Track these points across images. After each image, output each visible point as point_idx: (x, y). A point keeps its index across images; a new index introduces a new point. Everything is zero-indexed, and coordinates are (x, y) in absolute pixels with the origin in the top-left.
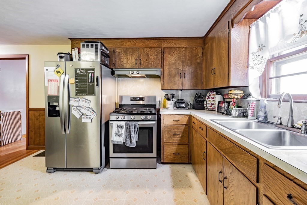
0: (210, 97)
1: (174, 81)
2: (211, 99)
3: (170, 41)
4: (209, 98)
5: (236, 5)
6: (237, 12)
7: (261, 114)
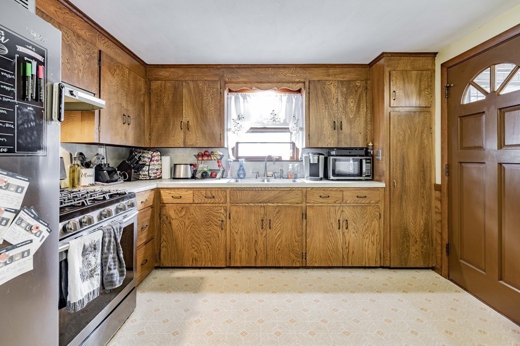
0: (153, 159)
1: (116, 129)
2: (155, 162)
3: (110, 43)
4: (153, 161)
5: (232, 72)
6: (235, 80)
7: (241, 172)
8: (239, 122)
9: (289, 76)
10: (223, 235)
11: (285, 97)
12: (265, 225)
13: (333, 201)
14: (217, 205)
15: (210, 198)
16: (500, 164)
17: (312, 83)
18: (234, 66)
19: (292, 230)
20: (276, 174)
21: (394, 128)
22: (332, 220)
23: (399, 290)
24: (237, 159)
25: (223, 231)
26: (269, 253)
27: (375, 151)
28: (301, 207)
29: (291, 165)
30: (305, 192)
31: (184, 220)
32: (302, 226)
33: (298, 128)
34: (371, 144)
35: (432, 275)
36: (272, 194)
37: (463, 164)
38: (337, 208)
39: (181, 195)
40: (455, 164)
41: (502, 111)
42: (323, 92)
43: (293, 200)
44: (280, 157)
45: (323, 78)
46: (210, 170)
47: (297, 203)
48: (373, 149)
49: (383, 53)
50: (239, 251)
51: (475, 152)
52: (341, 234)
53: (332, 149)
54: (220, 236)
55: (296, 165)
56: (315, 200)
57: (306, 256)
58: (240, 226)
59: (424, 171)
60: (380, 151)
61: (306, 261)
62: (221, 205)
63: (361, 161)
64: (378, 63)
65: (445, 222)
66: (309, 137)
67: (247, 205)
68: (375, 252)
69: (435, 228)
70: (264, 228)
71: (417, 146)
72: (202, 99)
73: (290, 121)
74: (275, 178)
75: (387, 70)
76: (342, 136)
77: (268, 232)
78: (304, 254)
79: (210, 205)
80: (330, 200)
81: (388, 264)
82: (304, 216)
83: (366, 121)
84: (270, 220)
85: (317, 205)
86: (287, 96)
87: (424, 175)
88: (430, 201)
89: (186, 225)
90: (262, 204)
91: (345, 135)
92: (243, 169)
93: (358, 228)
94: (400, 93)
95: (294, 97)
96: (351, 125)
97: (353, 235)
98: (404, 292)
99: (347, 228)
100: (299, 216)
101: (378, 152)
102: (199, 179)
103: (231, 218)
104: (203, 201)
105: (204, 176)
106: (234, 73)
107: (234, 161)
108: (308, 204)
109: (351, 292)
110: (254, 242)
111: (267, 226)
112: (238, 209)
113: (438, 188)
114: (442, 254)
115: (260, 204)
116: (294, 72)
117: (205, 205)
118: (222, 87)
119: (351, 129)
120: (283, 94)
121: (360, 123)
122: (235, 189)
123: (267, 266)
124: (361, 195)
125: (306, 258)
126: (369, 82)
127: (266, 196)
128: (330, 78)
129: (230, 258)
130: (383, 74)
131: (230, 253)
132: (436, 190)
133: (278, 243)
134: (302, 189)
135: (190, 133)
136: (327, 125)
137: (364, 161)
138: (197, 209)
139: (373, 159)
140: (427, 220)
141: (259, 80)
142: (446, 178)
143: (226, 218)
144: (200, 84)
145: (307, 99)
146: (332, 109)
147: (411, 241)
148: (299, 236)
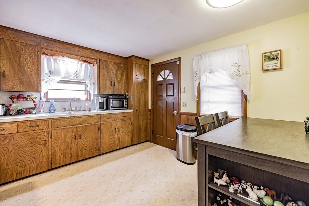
5: (48, 43)
6: (50, 48)
7: (52, 108)
8: (50, 75)
9: (88, 54)
10: (46, 150)
11: (84, 65)
12: (76, 137)
13: (113, 120)
14: (40, 131)
15: (34, 127)
16: (166, 101)
17: (101, 61)
18: (50, 39)
19: (93, 137)
20: (77, 109)
21: (136, 87)
22: (113, 129)
23: (139, 151)
24: (48, 100)
25: (46, 147)
26: (79, 153)
27: (129, 96)
28: (98, 125)
29: (87, 103)
30: (100, 117)
31: (7, 146)
32: (98, 134)
33: (91, 83)
34: (127, 93)
35: (148, 143)
36: (81, 119)
37: (157, 102)
38: (115, 123)
39: (4, 128)
40: (155, 101)
41: (167, 85)
42: (106, 67)
43: (93, 122)
44: (80, 99)
45: (106, 59)
46: (24, 108)
47: (96, 123)
48: (128, 95)
49: (133, 55)
50: (58, 157)
51: (160, 97)
52: (117, 134)
53: (111, 95)
54: (43, 151)
55: (90, 103)
56: (105, 120)
57: (100, 149)
58: (60, 141)
59: (146, 104)
60: (131, 96)
61: (100, 151)
62: (44, 130)
63: (123, 101)
64: (130, 58)
65: (152, 122)
66: (99, 88)
67: (64, 128)
68: (130, 139)
69: (148, 126)
70: (76, 139)
71: (144, 94)
72: (20, 56)
73: (86, 79)
74: (77, 111)
75: (134, 62)
76: (115, 89)
77: (79, 141)
78: (99, 148)
79: (34, 132)
80: (111, 119)
81: (134, 144)
82: (100, 129)
83: (125, 82)
84: (80, 134)
85: (105, 122)
86: (85, 65)
87: (146, 106)
88: (147, 116)
89: (10, 150)
90: (75, 126)
91: (116, 89)
92: (53, 107)
93: (123, 131)
94: (138, 73)
95: (89, 66)
96: (119, 84)
97: (121, 134)
98: (141, 151)
99: (119, 131)
100: (97, 129)
101: (130, 97)
102: (13, 115)
103: (53, 137)
104: (28, 130)
105: (19, 112)
106: (50, 43)
107: (46, 101)
108: (101, 123)
109: (123, 157)
110: (69, 149)
111: (78, 138)
112: (58, 131)
113: (150, 110)
114: (151, 134)
115: (73, 126)
116: (91, 53)
117: (30, 132)
118: (39, 51)
119: (119, 86)
120: (82, 63)
121: (123, 83)
122: (55, 119)
123: (78, 160)
124: (124, 116)
125: (100, 150)
126: (126, 66)
127: (78, 121)
128: (110, 60)
129: (51, 164)
130: (133, 64)
131: (51, 160)
132: (149, 111)
133: (85, 146)
134: (98, 115)
135: (7, 80)
136: (108, 82)
137: (125, 101)
138: (22, 136)
139: (128, 99)
140: (146, 123)
141: (69, 53)
142: (152, 106)
143: (48, 138)
144: (18, 45)
145: (98, 69)
146: (110, 76)
147: (142, 132)
148: (96, 140)
